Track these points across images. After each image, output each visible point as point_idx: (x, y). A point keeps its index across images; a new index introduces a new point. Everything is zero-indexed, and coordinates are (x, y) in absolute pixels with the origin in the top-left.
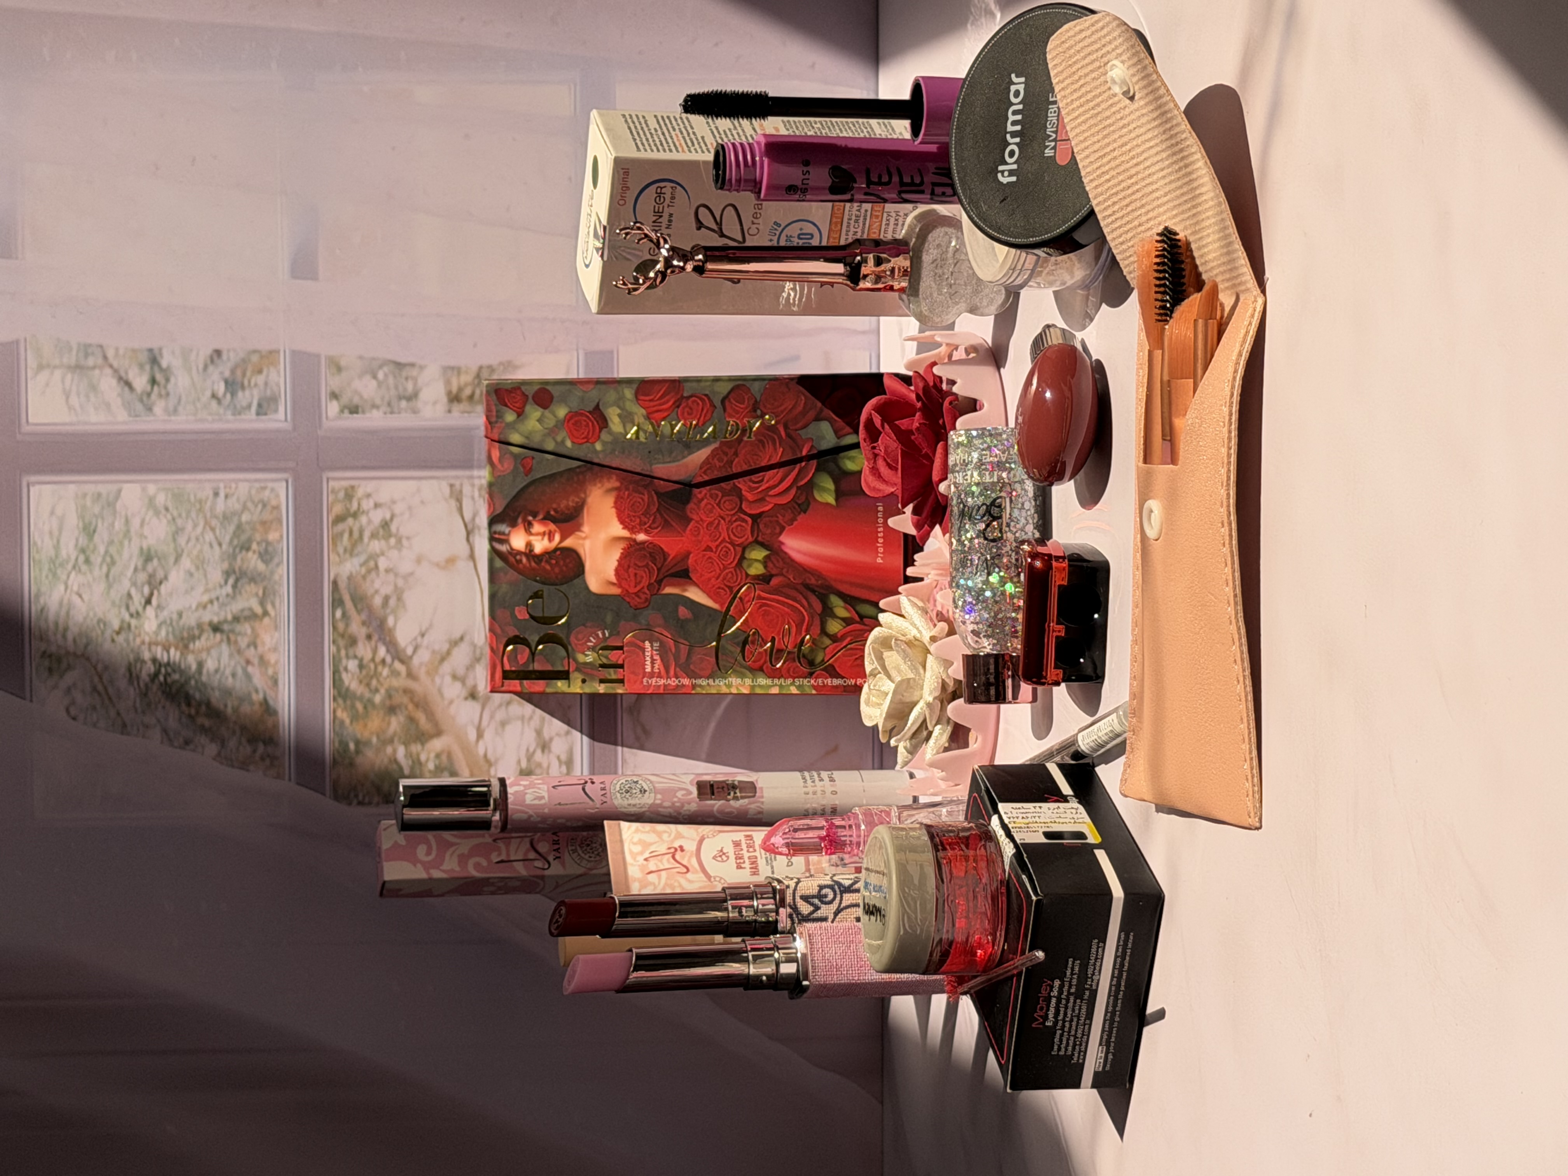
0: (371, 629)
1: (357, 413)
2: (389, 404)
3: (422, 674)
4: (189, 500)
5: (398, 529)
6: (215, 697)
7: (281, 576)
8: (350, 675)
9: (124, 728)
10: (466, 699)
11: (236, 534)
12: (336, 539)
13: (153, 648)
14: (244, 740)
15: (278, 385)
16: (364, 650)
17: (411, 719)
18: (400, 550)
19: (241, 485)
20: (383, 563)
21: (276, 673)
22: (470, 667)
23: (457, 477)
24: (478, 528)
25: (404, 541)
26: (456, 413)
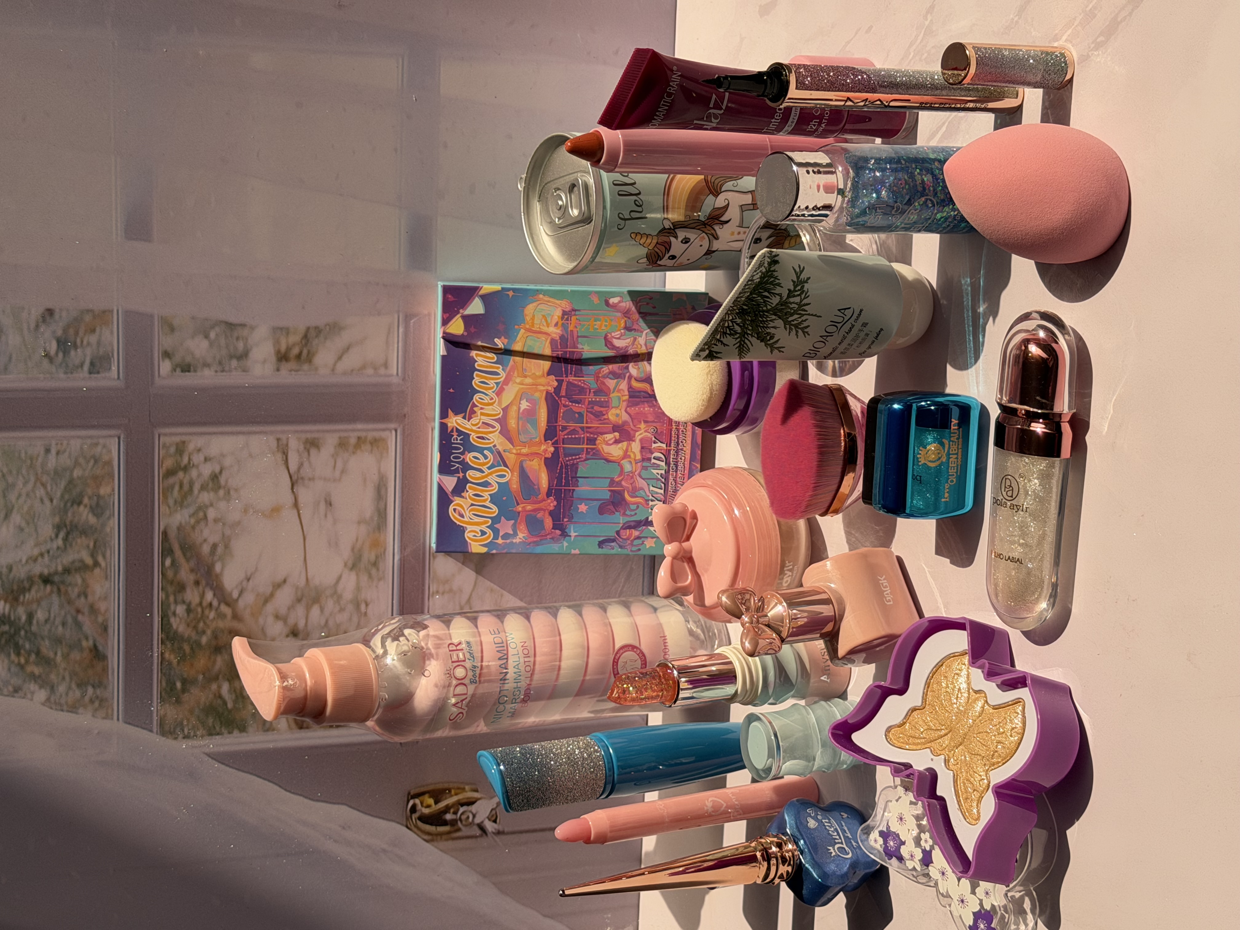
0: (199, 575)
1: (189, 371)
2: (220, 363)
3: (247, 614)
4: (19, 457)
5: (227, 482)
6: (46, 647)
7: (112, 529)
8: (178, 619)
11: (67, 490)
12: (166, 491)
14: (74, 686)
15: (111, 344)
16: (192, 595)
18: (228, 501)
19: (72, 442)
20: (211, 514)
21: (106, 620)
22: (291, 608)
23: (284, 432)
24: (302, 478)
25: (232, 492)
26: (284, 372)
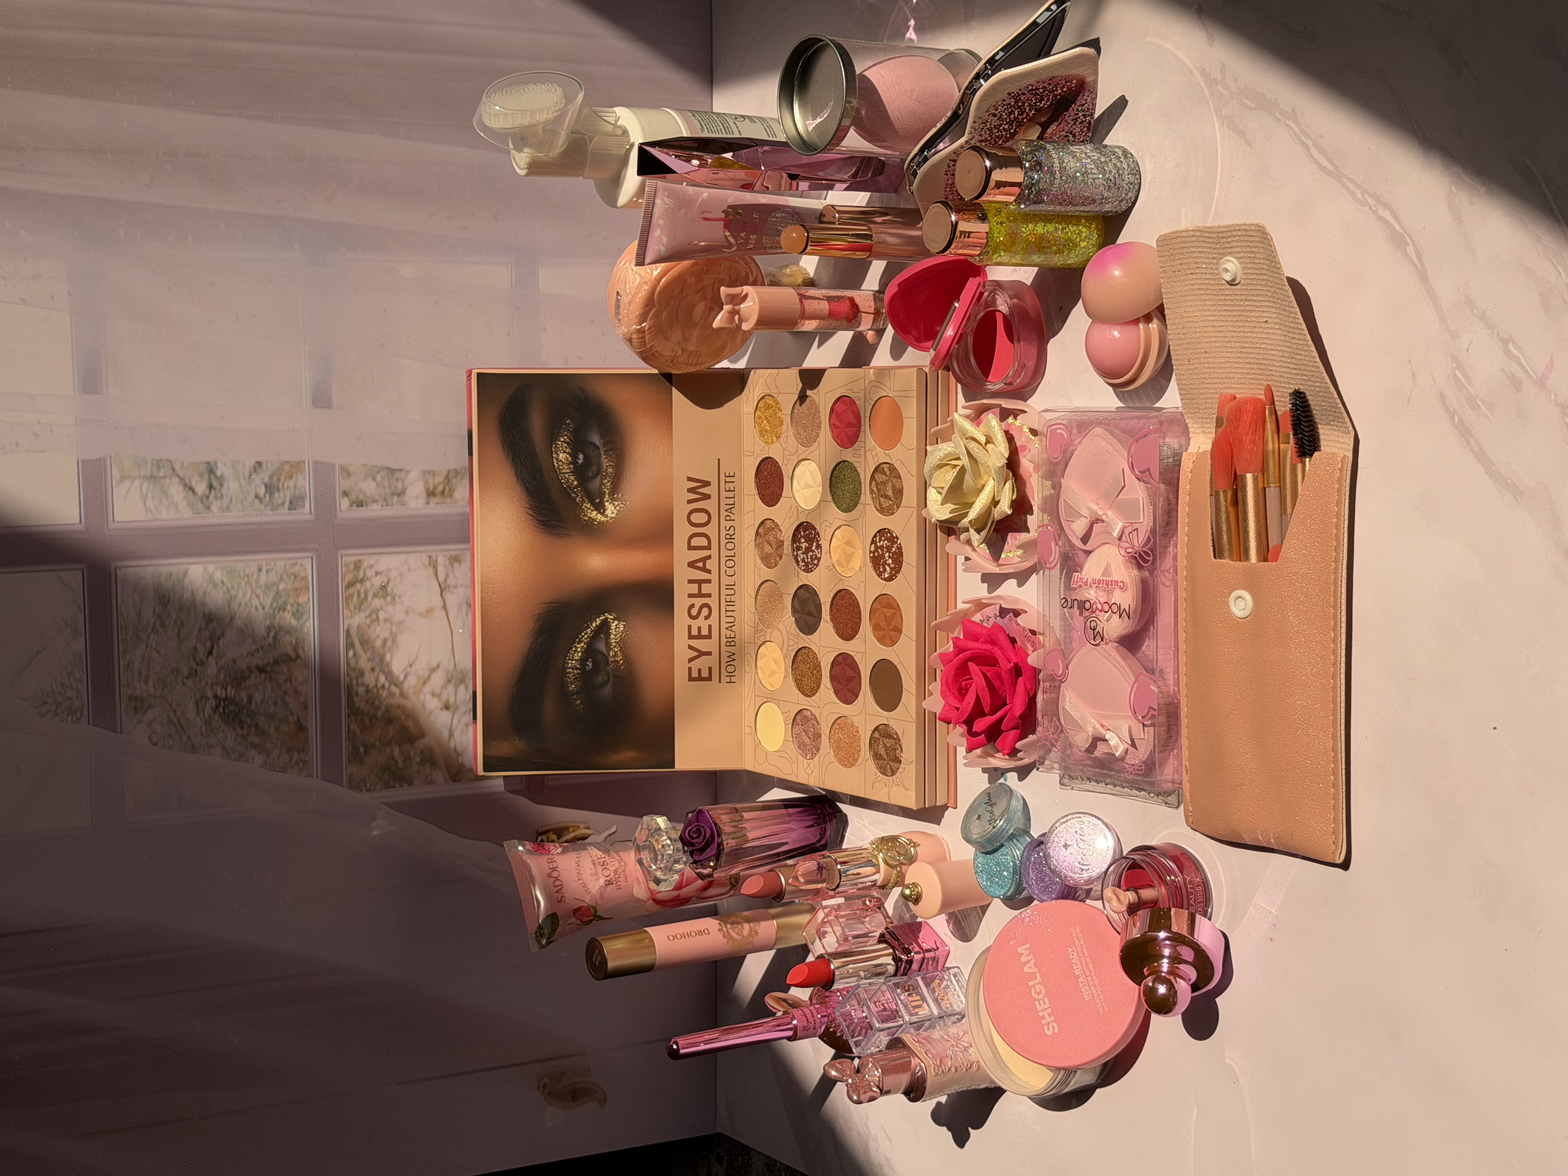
0: (374, 663)
1: (362, 506)
2: (385, 499)
3: (411, 693)
4: (239, 576)
5: (392, 590)
6: (262, 722)
7: (309, 629)
8: (359, 698)
9: (193, 749)
10: (442, 709)
11: (275, 599)
12: (348, 599)
13: (214, 687)
14: (284, 752)
15: (304, 487)
16: (369, 679)
17: (404, 727)
18: (394, 605)
19: (278, 562)
20: (382, 615)
21: (306, 700)
22: (444, 687)
23: (434, 551)
24: (449, 586)
25: (397, 599)
26: (432, 504)
